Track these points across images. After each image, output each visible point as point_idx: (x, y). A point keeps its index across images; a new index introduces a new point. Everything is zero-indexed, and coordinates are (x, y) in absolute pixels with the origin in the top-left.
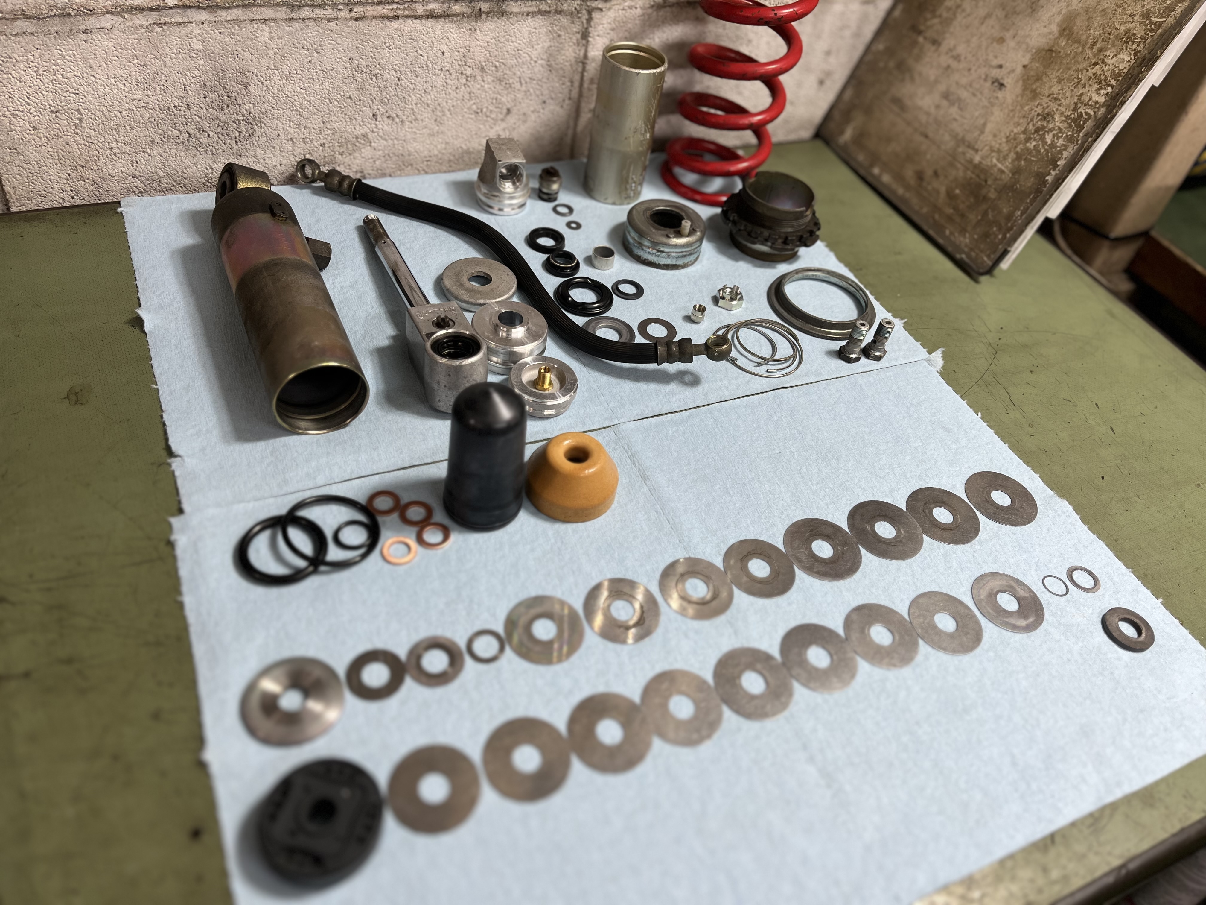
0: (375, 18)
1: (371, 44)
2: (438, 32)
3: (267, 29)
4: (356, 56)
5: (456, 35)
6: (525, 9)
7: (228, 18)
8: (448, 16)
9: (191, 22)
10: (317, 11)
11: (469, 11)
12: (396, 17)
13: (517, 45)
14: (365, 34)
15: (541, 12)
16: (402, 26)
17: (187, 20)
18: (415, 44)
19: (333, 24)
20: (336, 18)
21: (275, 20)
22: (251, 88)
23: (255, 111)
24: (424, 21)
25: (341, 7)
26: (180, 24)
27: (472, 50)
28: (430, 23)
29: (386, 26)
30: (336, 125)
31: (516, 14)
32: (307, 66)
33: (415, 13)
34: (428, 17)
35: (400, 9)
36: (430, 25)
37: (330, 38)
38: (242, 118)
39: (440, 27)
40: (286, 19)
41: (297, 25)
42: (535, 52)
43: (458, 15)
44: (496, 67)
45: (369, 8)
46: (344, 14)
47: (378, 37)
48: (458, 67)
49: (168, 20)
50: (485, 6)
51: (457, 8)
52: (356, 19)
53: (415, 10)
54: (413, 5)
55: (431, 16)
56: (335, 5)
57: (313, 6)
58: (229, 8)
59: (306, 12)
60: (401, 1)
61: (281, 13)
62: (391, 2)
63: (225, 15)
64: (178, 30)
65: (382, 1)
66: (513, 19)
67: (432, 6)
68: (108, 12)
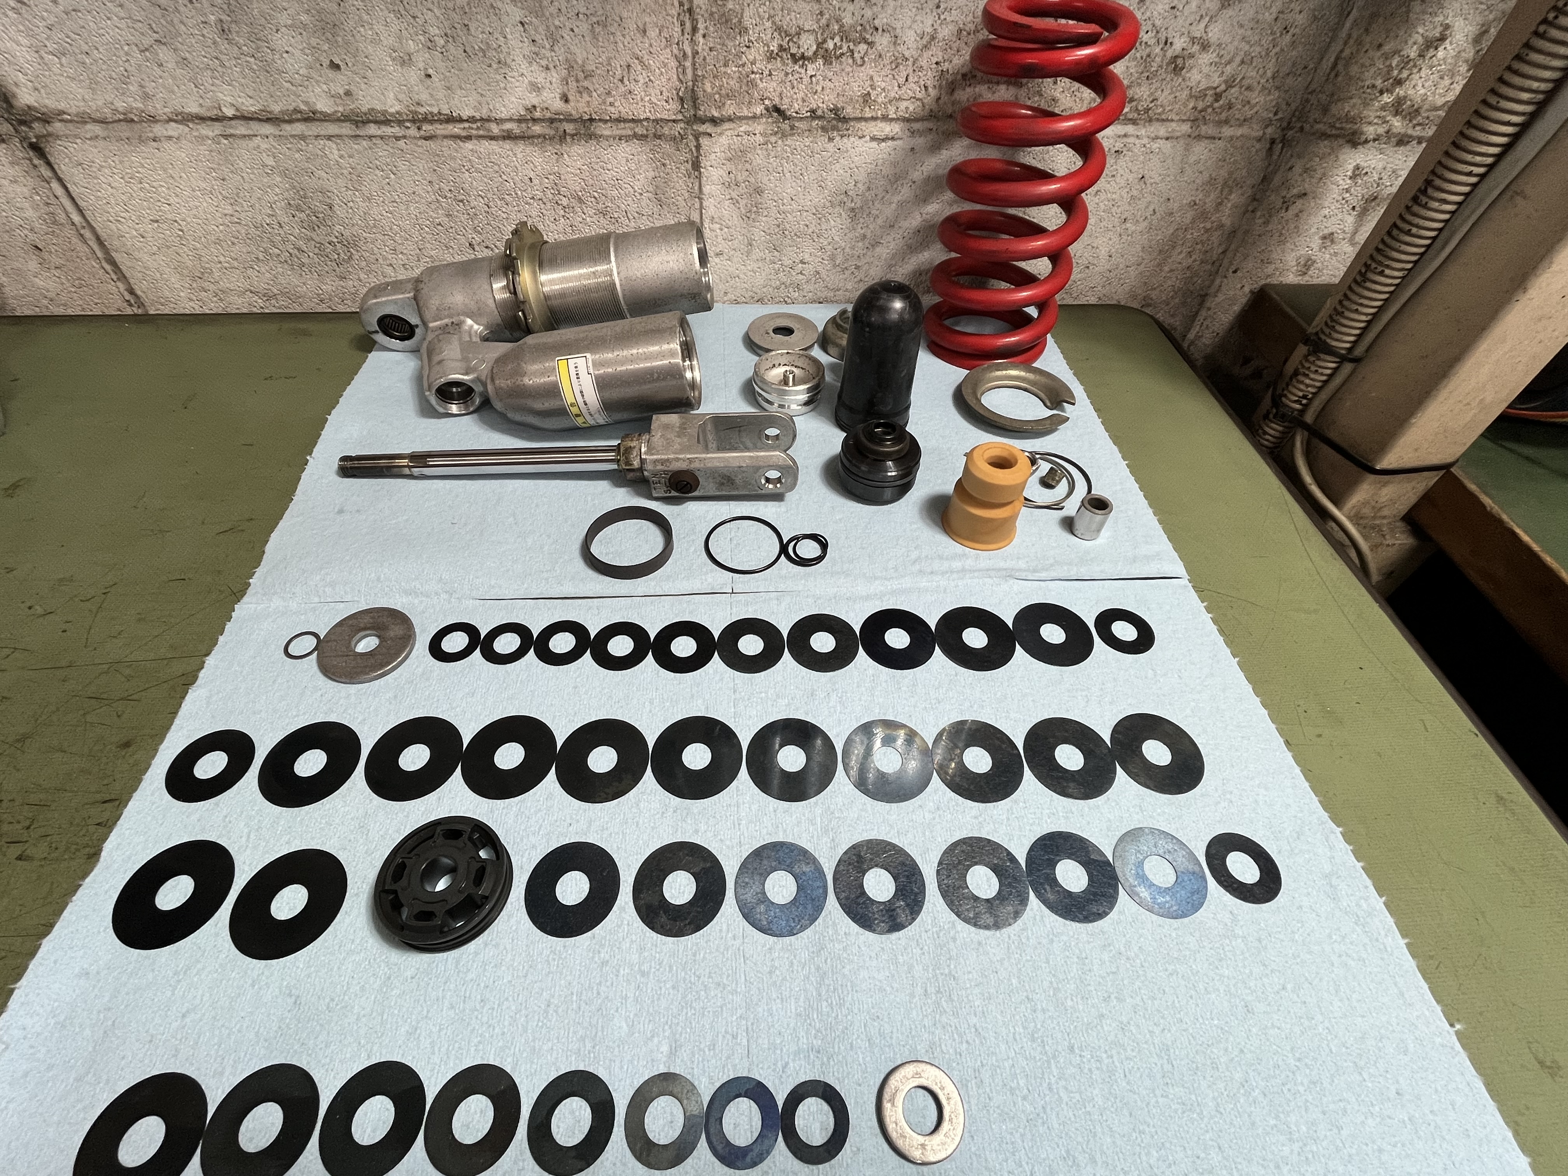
0: (446, 137)
1: (448, 166)
2: (520, 156)
3: (334, 146)
4: (435, 178)
5: (541, 160)
6: (619, 132)
7: (294, 133)
8: (529, 138)
9: (256, 136)
10: (384, 128)
11: (552, 132)
12: (469, 138)
13: (615, 174)
14: (438, 155)
15: (635, 136)
16: (478, 147)
17: (252, 133)
18: (496, 168)
19: (401, 143)
20: (405, 137)
21: (339, 136)
22: (336, 209)
23: (347, 233)
24: (500, 142)
25: (408, 124)
26: (245, 136)
27: (562, 177)
28: (508, 145)
29: (460, 147)
30: (433, 253)
31: (607, 138)
32: (387, 187)
33: (490, 134)
34: (504, 138)
35: (472, 129)
36: (509, 147)
37: (403, 158)
38: (336, 240)
39: (521, 149)
40: (352, 136)
41: (364, 143)
42: (637, 183)
43: (539, 136)
44: (595, 197)
45: (438, 126)
46: (413, 132)
47: (454, 158)
48: (551, 196)
49: (232, 131)
50: (570, 128)
51: (537, 129)
52: (426, 138)
53: (489, 130)
54: (487, 125)
55: (508, 136)
56: (400, 123)
57: (376, 122)
58: (290, 122)
59: (372, 129)
60: (472, 120)
61: (347, 129)
62: (461, 120)
63: (287, 128)
64: (244, 143)
65: (450, 119)
66: (605, 143)
67: (508, 126)
68: (171, 120)
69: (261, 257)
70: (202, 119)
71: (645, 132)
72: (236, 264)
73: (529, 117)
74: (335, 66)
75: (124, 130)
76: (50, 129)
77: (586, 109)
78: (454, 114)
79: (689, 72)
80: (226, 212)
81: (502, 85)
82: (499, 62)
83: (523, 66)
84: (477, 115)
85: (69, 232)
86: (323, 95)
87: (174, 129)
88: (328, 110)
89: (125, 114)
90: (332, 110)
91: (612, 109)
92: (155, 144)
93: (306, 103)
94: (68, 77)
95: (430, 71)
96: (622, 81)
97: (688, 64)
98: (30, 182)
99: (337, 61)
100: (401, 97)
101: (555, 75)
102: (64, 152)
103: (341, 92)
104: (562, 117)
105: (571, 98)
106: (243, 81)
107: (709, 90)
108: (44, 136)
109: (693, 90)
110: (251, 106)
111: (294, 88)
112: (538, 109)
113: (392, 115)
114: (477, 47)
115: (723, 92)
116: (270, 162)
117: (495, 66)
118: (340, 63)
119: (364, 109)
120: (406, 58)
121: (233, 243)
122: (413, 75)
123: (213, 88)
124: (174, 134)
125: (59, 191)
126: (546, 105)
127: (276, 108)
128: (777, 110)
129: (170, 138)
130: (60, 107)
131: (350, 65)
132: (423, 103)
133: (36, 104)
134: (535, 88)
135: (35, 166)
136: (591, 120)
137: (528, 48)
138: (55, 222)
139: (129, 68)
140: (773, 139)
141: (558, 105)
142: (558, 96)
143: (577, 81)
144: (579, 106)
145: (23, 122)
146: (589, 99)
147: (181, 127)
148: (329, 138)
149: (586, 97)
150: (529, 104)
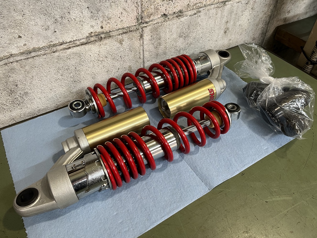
0: (61, 50)
2: (87, 49)
3: (19, 64)
5: (94, 48)
6: (118, 33)
8: (90, 42)
10: (38, 53)
11: (97, 39)
12: (70, 48)
13: (117, 46)
14: (58, 56)
15: (124, 33)
16: (72, 50)
19: (45, 56)
20: (46, 54)
21: (20, 60)
22: (19, 86)
23: (23, 93)
24: (80, 46)
25: (47, 49)
27: (101, 52)
28: (83, 46)
29: (66, 52)
31: (115, 36)
33: (77, 45)
35: (70, 45)
37: (45, 61)
38: (18, 97)
39: (87, 47)
40: (26, 59)
41: (31, 60)
43: (93, 41)
44: (111, 55)
45: (58, 47)
46: (49, 51)
47: (64, 56)
48: (97, 59)
50: (103, 36)
51: (92, 39)
52: (54, 52)
54: (75, 42)
55: (83, 44)
56: (44, 49)
59: (33, 54)
60: (71, 42)
61: (24, 57)
62: (67, 43)
66: (114, 38)
67: (83, 40)
71: (126, 31)
73: (90, 36)
74: (20, 37)
78: (64, 42)
79: (140, 10)
81: (81, 28)
82: (80, 21)
83: (88, 21)
84: (72, 40)
86: (15, 48)
88: (17, 52)
90: (19, 52)
91: (116, 27)
93: (8, 52)
95: (56, 30)
96: (119, 18)
97: (140, 8)
100: (45, 41)
101: (98, 21)
103: (22, 45)
104: (100, 33)
105: (104, 27)
107: (146, 14)
109: (141, 15)
112: (93, 33)
113: (41, 48)
114: (72, 18)
115: (150, 13)
117: (79, 23)
118: (22, 36)
119: (30, 48)
120: (47, 28)
122: (50, 33)
126: (95, 31)
128: (164, 14)
131: (26, 35)
132: (53, 41)
134: (92, 26)
136: (110, 31)
137: (90, 15)
140: (164, 23)
141: (99, 30)
142: (99, 27)
143: (106, 21)
144: (106, 29)
148: (17, 61)
149: (108, 25)
150: (90, 32)
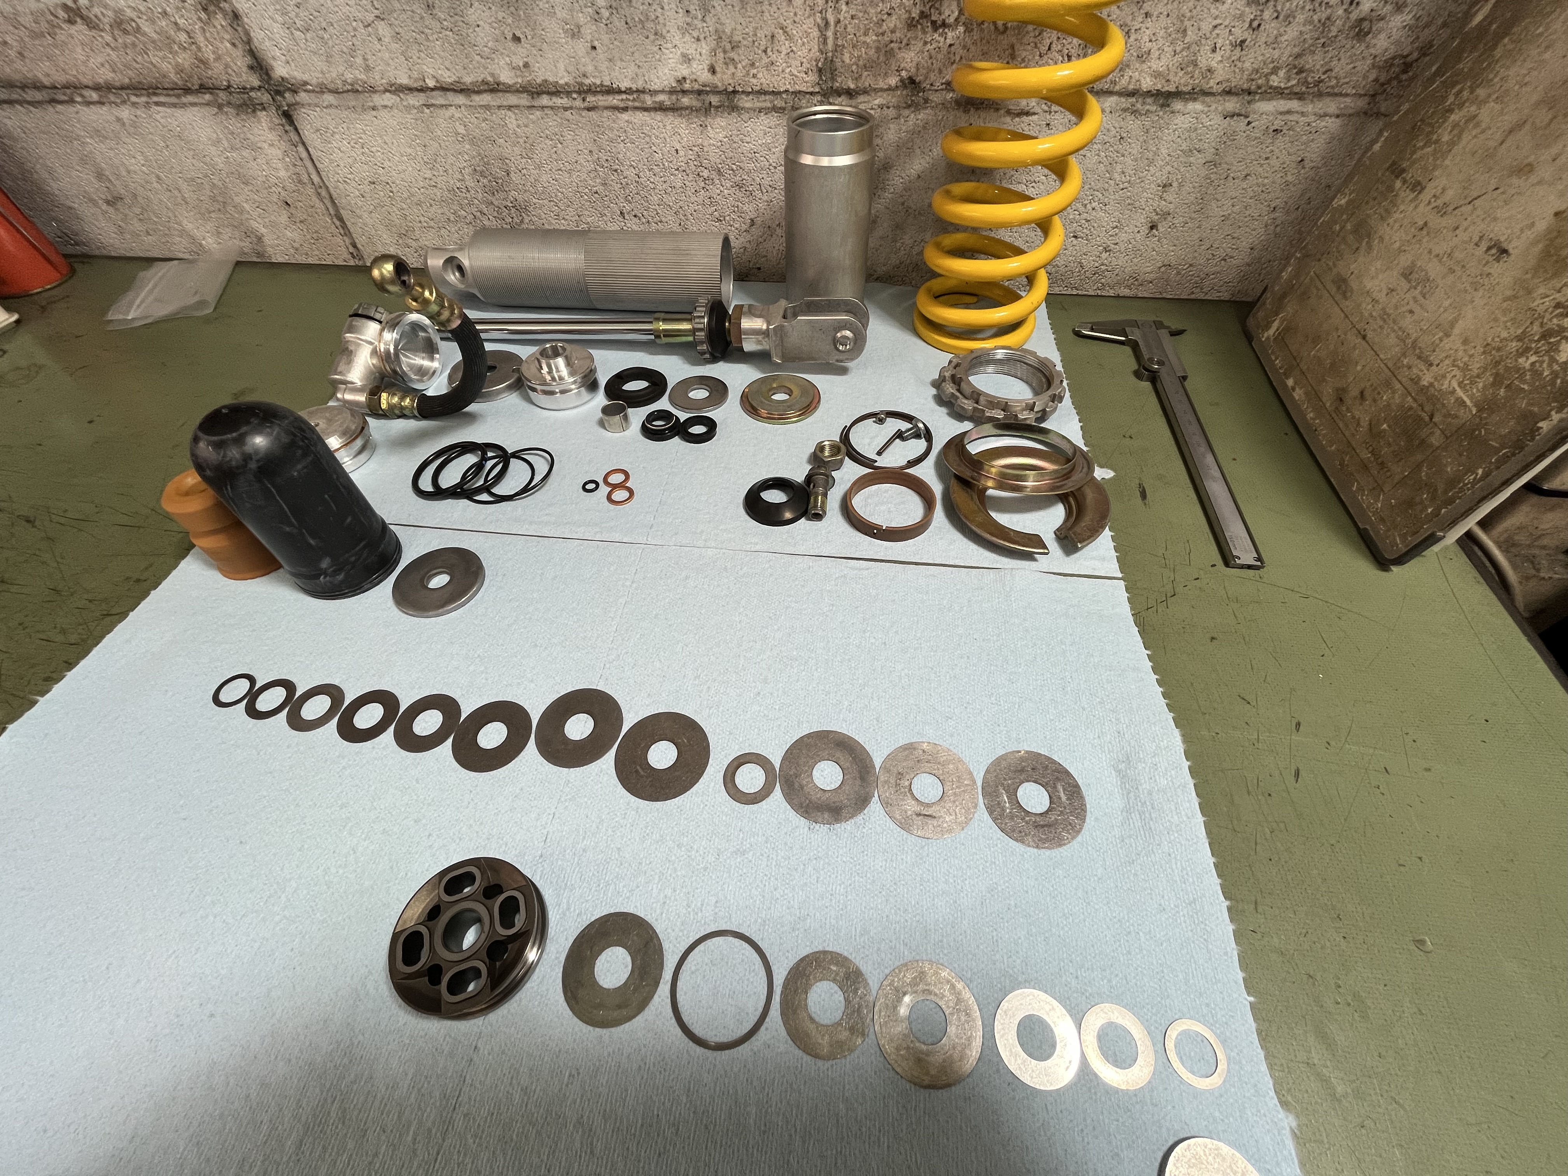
0: (607, 108)
1: (606, 137)
2: (669, 127)
3: (513, 116)
4: (595, 149)
5: (687, 131)
6: (759, 105)
7: (481, 103)
8: (677, 110)
9: (451, 106)
10: (555, 99)
11: (699, 104)
12: (625, 109)
14: (598, 126)
15: (775, 109)
16: (633, 118)
17: (447, 103)
18: (647, 139)
19: (568, 113)
20: (571, 108)
21: (517, 107)
22: (512, 175)
23: (520, 198)
24: (652, 113)
25: (575, 96)
26: (442, 106)
27: (705, 149)
28: (659, 116)
29: (618, 118)
30: (589, 220)
31: (748, 110)
32: (554, 156)
33: (645, 105)
34: (655, 109)
35: (629, 100)
36: (659, 119)
37: (569, 128)
38: (511, 205)
39: (670, 121)
40: (528, 107)
41: (538, 113)
42: (773, 157)
43: (687, 108)
44: (732, 170)
45: (600, 97)
46: (578, 103)
47: (611, 129)
48: (694, 167)
49: (433, 101)
50: (715, 100)
51: (686, 101)
52: (589, 109)
53: (644, 102)
54: (642, 96)
55: (660, 108)
56: (568, 93)
57: (549, 93)
58: (479, 92)
59: (545, 100)
60: (629, 91)
61: (523, 100)
62: (619, 92)
63: (478, 99)
64: (442, 112)
65: (610, 91)
66: (745, 116)
67: (661, 97)
68: (386, 91)
69: (452, 219)
70: (411, 89)
71: (783, 105)
72: (432, 224)
73: (679, 90)
74: (517, 39)
75: (351, 100)
76: (297, 98)
77: (731, 81)
78: (614, 86)
79: (830, 42)
80: (426, 176)
81: (658, 57)
82: (656, 34)
83: (677, 38)
84: (634, 87)
85: (310, 191)
86: (506, 67)
87: (389, 99)
88: (510, 82)
89: (352, 85)
90: (513, 81)
91: (754, 81)
92: (374, 113)
93: (492, 75)
94: (311, 51)
95: (596, 44)
96: (765, 51)
97: (830, 34)
98: (284, 145)
99: (518, 34)
100: (571, 69)
101: (704, 45)
102: (307, 120)
103: (521, 64)
104: (708, 89)
105: (718, 69)
106: (442, 54)
107: (847, 61)
108: (293, 105)
109: (832, 61)
110: (448, 78)
111: (483, 61)
112: (688, 81)
113: (562, 86)
114: (637, 19)
115: (861, 63)
116: (461, 130)
117: (652, 37)
118: (521, 36)
119: (539, 81)
120: (576, 30)
121: (431, 205)
122: (581, 47)
123: (419, 61)
124: (390, 104)
125: (304, 155)
126: (695, 77)
127: (468, 80)
128: (912, 81)
129: (385, 107)
130: (304, 79)
131: (529, 37)
132: (588, 75)
133: (287, 76)
134: (687, 59)
135: (286, 131)
136: (735, 92)
137: (681, 19)
138: (300, 182)
139: (356, 43)
140: (906, 112)
141: (705, 76)
142: (706, 68)
143: (725, 52)
144: (725, 78)
145: (278, 92)
146: (733, 70)
147: (394, 97)
148: (510, 108)
149: (732, 69)
150: (679, 75)
